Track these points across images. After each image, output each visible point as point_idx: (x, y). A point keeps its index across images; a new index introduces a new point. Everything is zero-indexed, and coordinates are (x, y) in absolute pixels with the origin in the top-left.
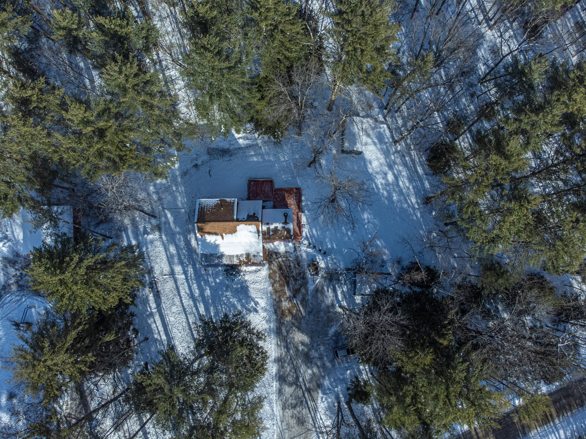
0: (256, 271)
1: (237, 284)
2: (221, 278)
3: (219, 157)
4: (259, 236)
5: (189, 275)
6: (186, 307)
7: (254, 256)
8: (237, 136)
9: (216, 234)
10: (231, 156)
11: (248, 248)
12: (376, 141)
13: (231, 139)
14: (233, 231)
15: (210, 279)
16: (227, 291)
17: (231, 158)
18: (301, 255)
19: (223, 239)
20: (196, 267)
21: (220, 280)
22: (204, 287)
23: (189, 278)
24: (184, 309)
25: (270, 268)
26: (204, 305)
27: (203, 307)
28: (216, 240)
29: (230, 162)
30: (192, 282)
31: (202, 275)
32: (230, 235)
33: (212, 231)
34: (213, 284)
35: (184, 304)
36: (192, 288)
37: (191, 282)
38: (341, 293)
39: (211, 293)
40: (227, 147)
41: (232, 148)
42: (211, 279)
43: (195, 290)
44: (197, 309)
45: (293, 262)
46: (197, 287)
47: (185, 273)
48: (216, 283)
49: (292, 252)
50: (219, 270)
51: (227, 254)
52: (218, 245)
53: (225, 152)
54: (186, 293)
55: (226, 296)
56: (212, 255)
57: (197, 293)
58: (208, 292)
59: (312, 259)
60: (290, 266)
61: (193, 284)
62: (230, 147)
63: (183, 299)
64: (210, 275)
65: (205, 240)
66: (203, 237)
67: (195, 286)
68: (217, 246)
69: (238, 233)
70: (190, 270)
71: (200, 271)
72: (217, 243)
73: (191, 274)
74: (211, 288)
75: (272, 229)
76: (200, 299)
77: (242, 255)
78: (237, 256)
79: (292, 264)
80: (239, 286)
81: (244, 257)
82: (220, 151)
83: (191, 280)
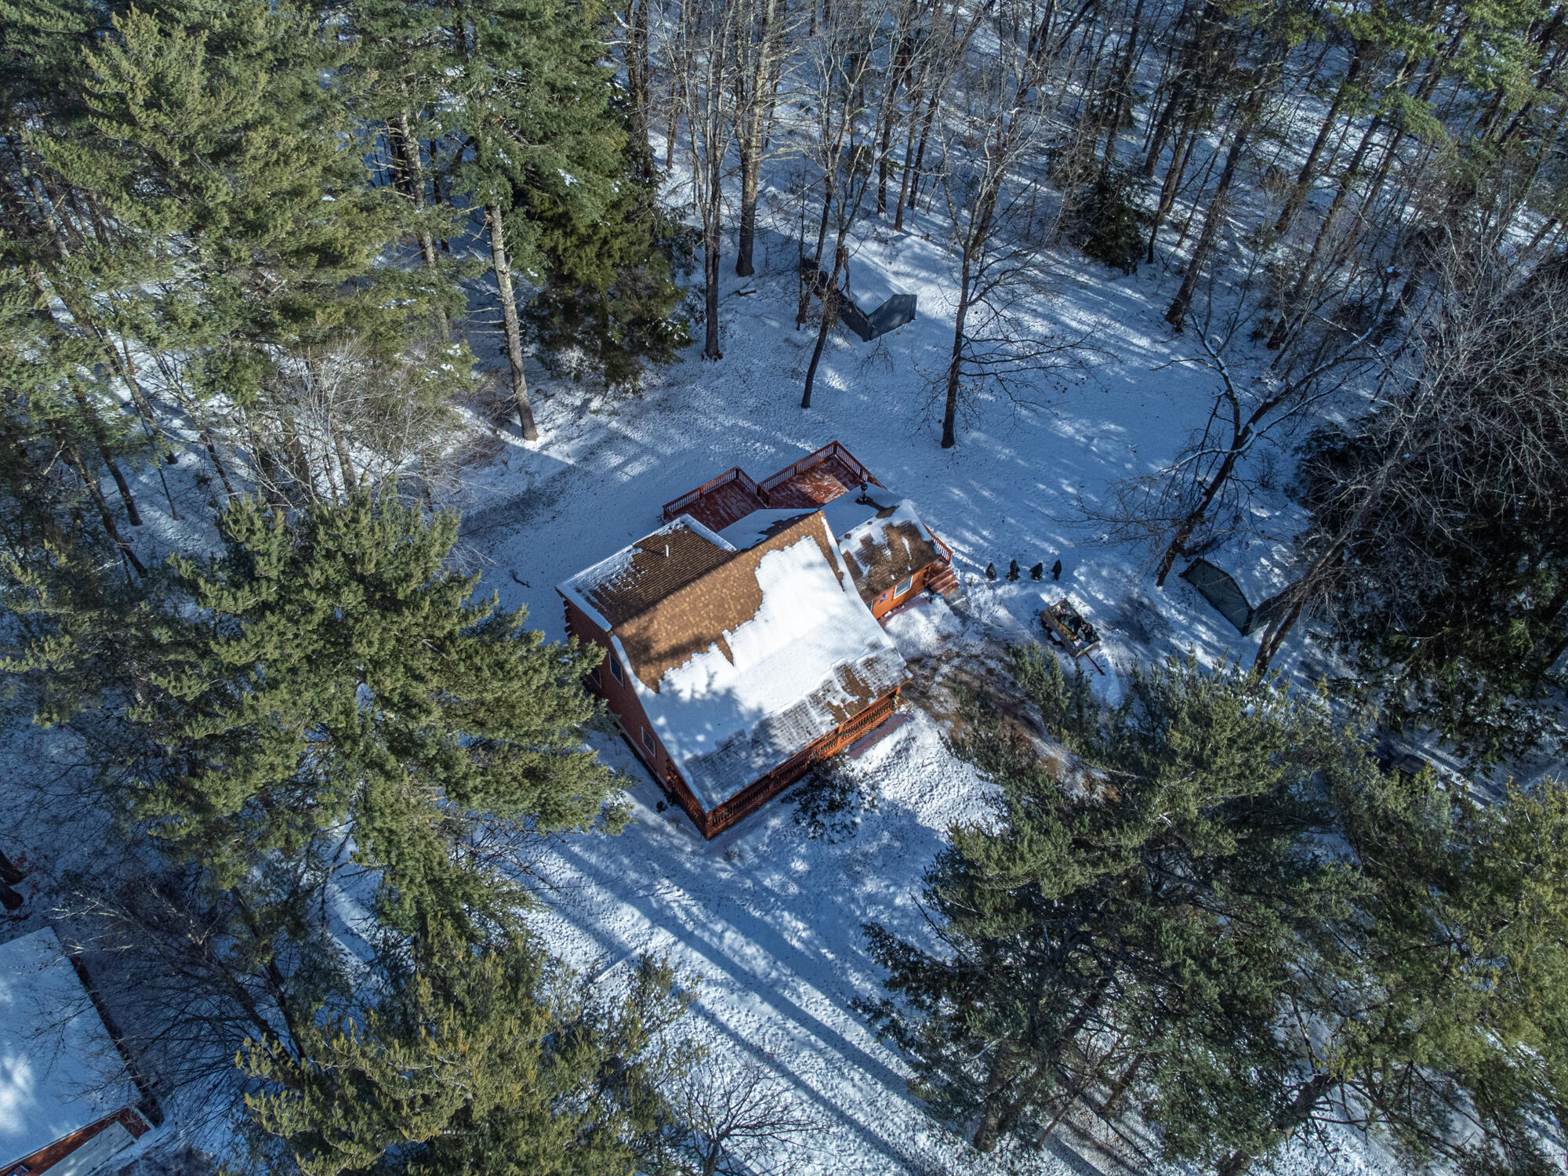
0: (902, 752)
1: (875, 835)
2: (803, 849)
3: (517, 526)
4: (840, 577)
5: (681, 915)
6: (756, 1040)
7: (869, 664)
8: (531, 445)
9: (699, 644)
10: (552, 502)
11: (831, 641)
12: (924, 274)
13: (520, 462)
14: (750, 603)
15: (767, 882)
16: (856, 879)
17: (557, 507)
18: (995, 619)
19: (730, 658)
20: (688, 872)
21: (804, 858)
22: (768, 919)
23: (689, 927)
24: (757, 1052)
25: (937, 718)
26: (818, 986)
27: (819, 996)
28: (712, 677)
29: (560, 519)
30: (713, 933)
31: (729, 885)
32: (747, 627)
33: (685, 637)
34: (793, 889)
35: (744, 1034)
36: (728, 953)
37: (706, 937)
38: (1206, 652)
39: (812, 924)
40: (524, 488)
41: (538, 483)
42: (772, 880)
43: (743, 958)
44: (804, 1020)
45: (988, 657)
46: (741, 939)
47: (660, 917)
48: (799, 879)
49: (960, 628)
50: (776, 831)
51: (779, 712)
52: (729, 691)
53: (524, 506)
54: (716, 983)
55: (871, 899)
56: (727, 747)
57: (755, 957)
58: (797, 930)
59: (1036, 613)
60: (990, 671)
61: (721, 937)
62: (531, 483)
63: (723, 1018)
64: (759, 868)
65: (674, 695)
66: (664, 689)
67: (732, 938)
68: (728, 699)
69: (771, 603)
70: (673, 896)
71: (713, 877)
72: (719, 685)
73: (686, 910)
74: (796, 906)
75: (858, 554)
76: (784, 971)
77: (827, 688)
78: (815, 698)
79: (992, 664)
80: (886, 835)
81: (839, 687)
82: (508, 508)
83: (704, 926)
